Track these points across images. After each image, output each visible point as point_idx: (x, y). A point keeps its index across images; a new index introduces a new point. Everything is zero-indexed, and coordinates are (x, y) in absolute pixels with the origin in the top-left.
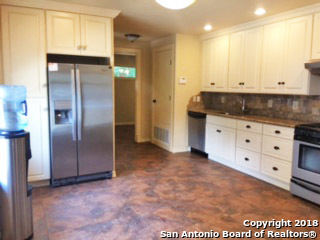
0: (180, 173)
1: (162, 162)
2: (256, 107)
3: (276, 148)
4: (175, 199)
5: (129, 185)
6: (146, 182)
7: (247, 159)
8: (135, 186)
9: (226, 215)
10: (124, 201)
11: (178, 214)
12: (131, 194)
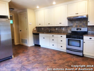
0: (35, 52)
1: (27, 50)
2: (53, 30)
3: (61, 41)
4: (37, 60)
5: (20, 59)
6: (25, 57)
7: (53, 45)
8: (22, 59)
9: (54, 62)
10: (21, 65)
11: (41, 65)
12: (22, 62)
